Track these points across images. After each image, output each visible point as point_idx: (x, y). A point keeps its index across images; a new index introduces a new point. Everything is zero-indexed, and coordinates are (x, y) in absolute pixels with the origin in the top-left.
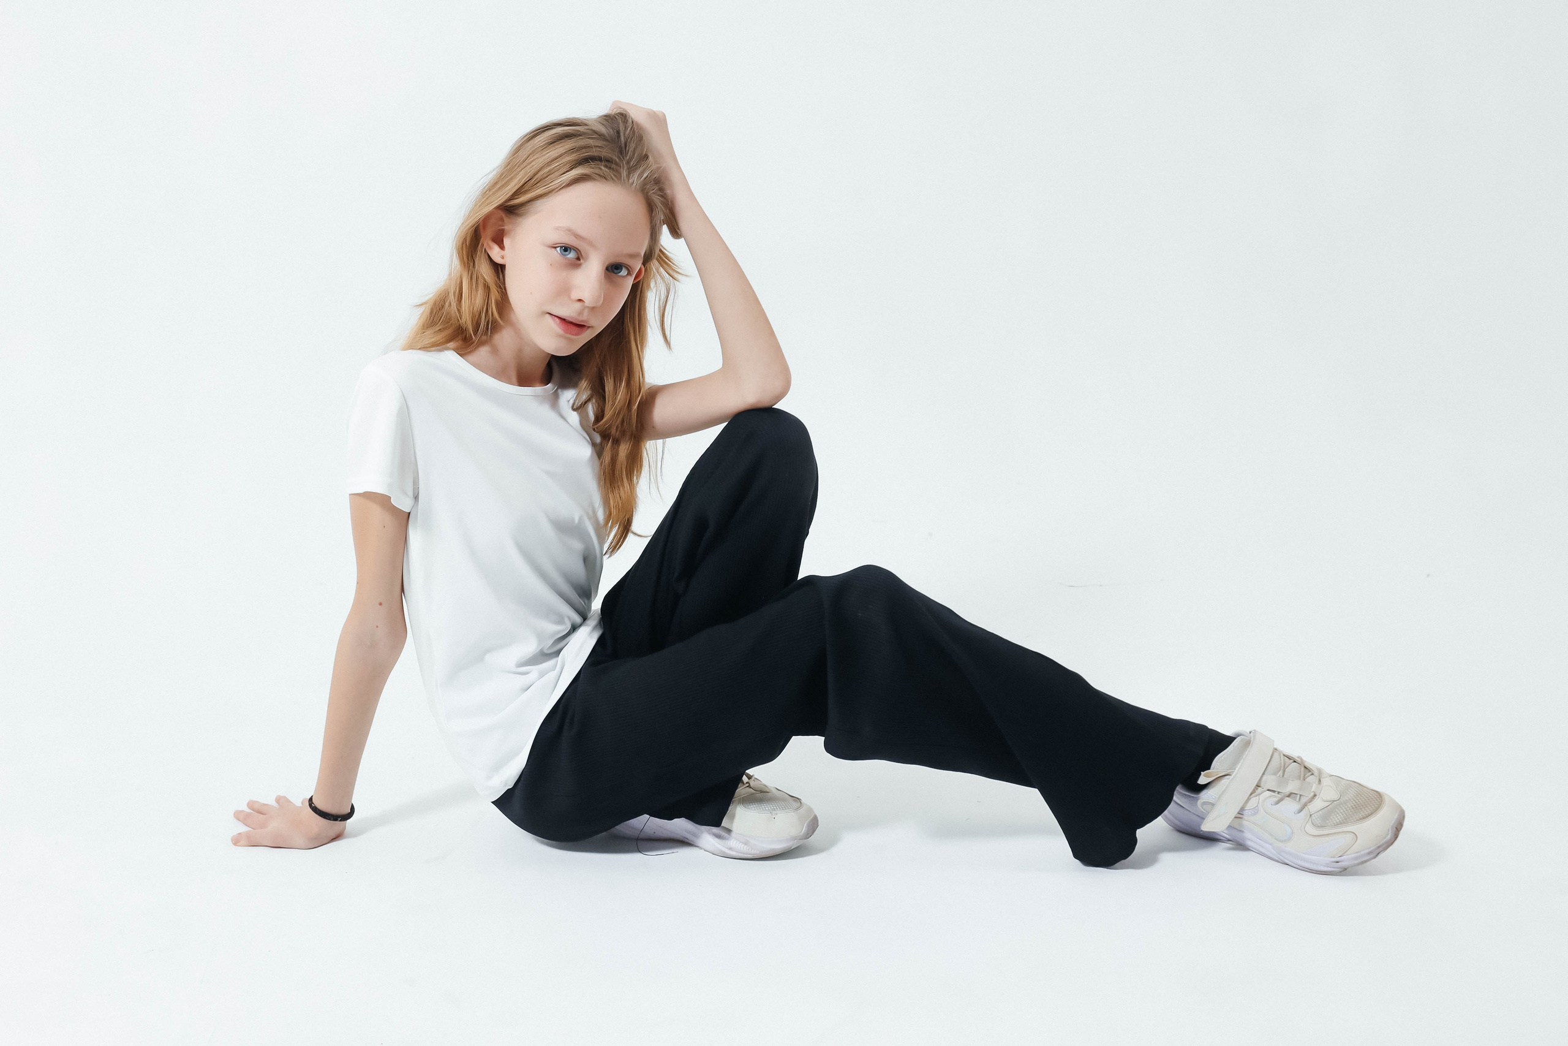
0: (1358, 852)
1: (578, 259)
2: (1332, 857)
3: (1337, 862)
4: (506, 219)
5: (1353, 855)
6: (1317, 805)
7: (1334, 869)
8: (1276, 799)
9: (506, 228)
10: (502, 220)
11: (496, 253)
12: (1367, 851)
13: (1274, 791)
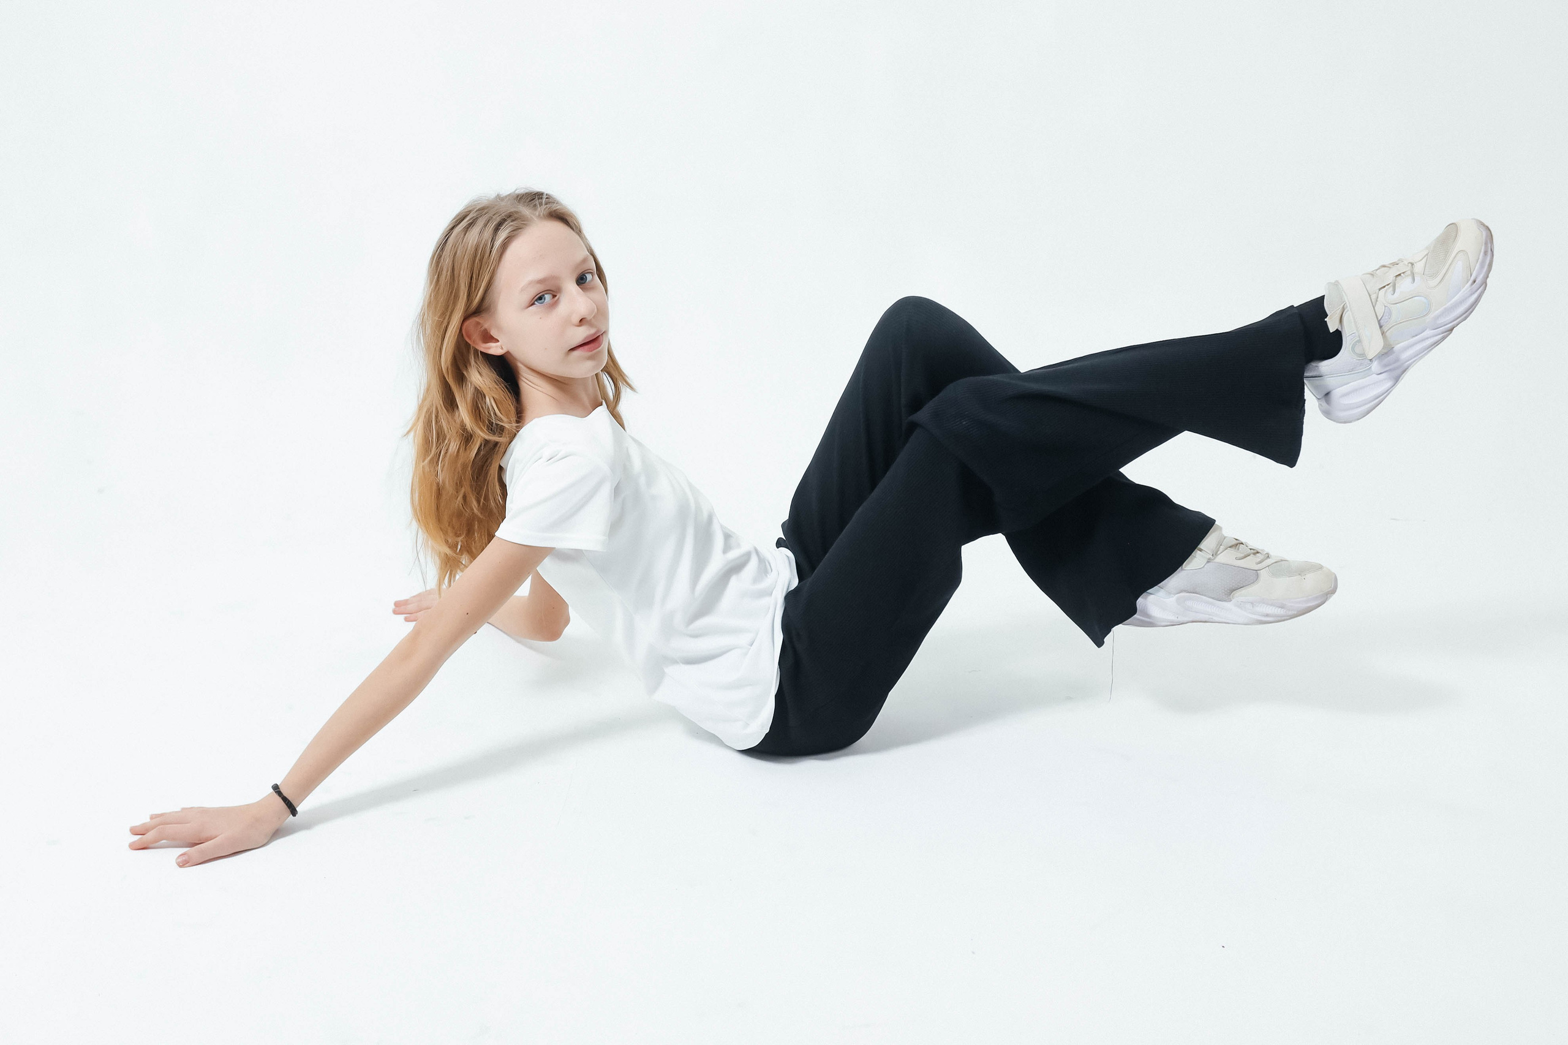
0: (1478, 260)
1: (554, 296)
2: (1467, 282)
3: (1474, 282)
4: (481, 321)
5: (1478, 265)
6: (1419, 267)
7: (1480, 290)
8: (1391, 289)
9: (486, 326)
10: (478, 323)
11: (495, 349)
12: (1482, 254)
13: (1384, 287)
